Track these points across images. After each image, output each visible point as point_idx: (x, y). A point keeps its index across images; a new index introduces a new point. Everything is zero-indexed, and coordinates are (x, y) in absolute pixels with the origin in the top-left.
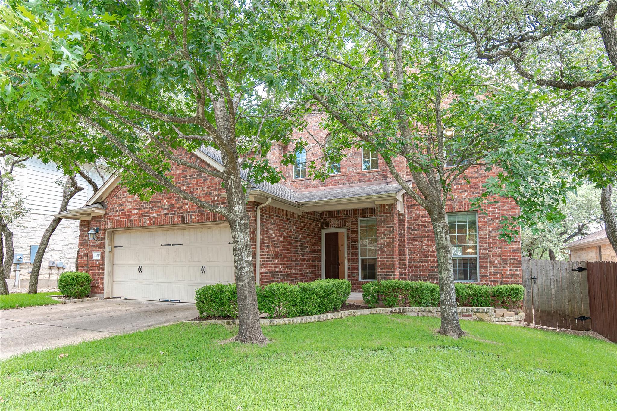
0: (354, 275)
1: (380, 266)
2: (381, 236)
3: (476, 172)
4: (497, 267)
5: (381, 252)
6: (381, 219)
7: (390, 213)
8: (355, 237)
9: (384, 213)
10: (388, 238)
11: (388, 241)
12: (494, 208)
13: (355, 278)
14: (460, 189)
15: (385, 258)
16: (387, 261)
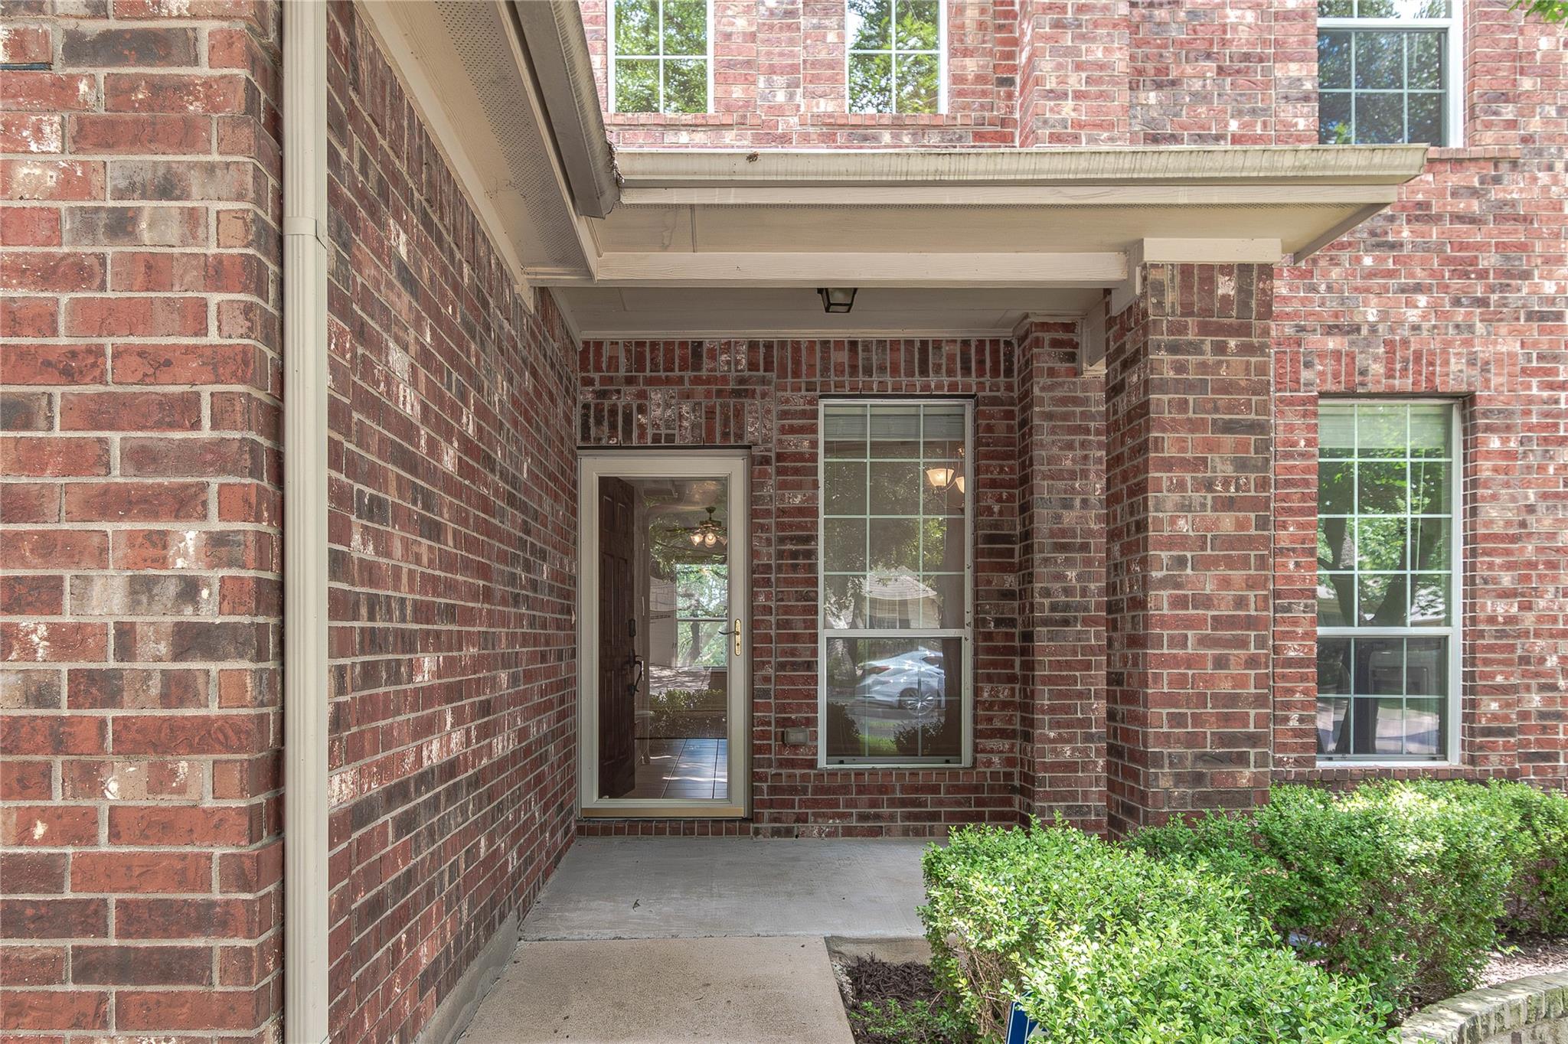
0: (795, 736)
1: (1169, 700)
2: (1181, 486)
3: (1474, 193)
4: (1554, 688)
5: (1179, 602)
6: (1180, 368)
7: (1243, 330)
8: (800, 511)
9: (1204, 329)
10: (1228, 504)
11: (1227, 523)
12: (1551, 386)
13: (802, 755)
14: (1391, 274)
15: (1203, 641)
16: (1221, 663)
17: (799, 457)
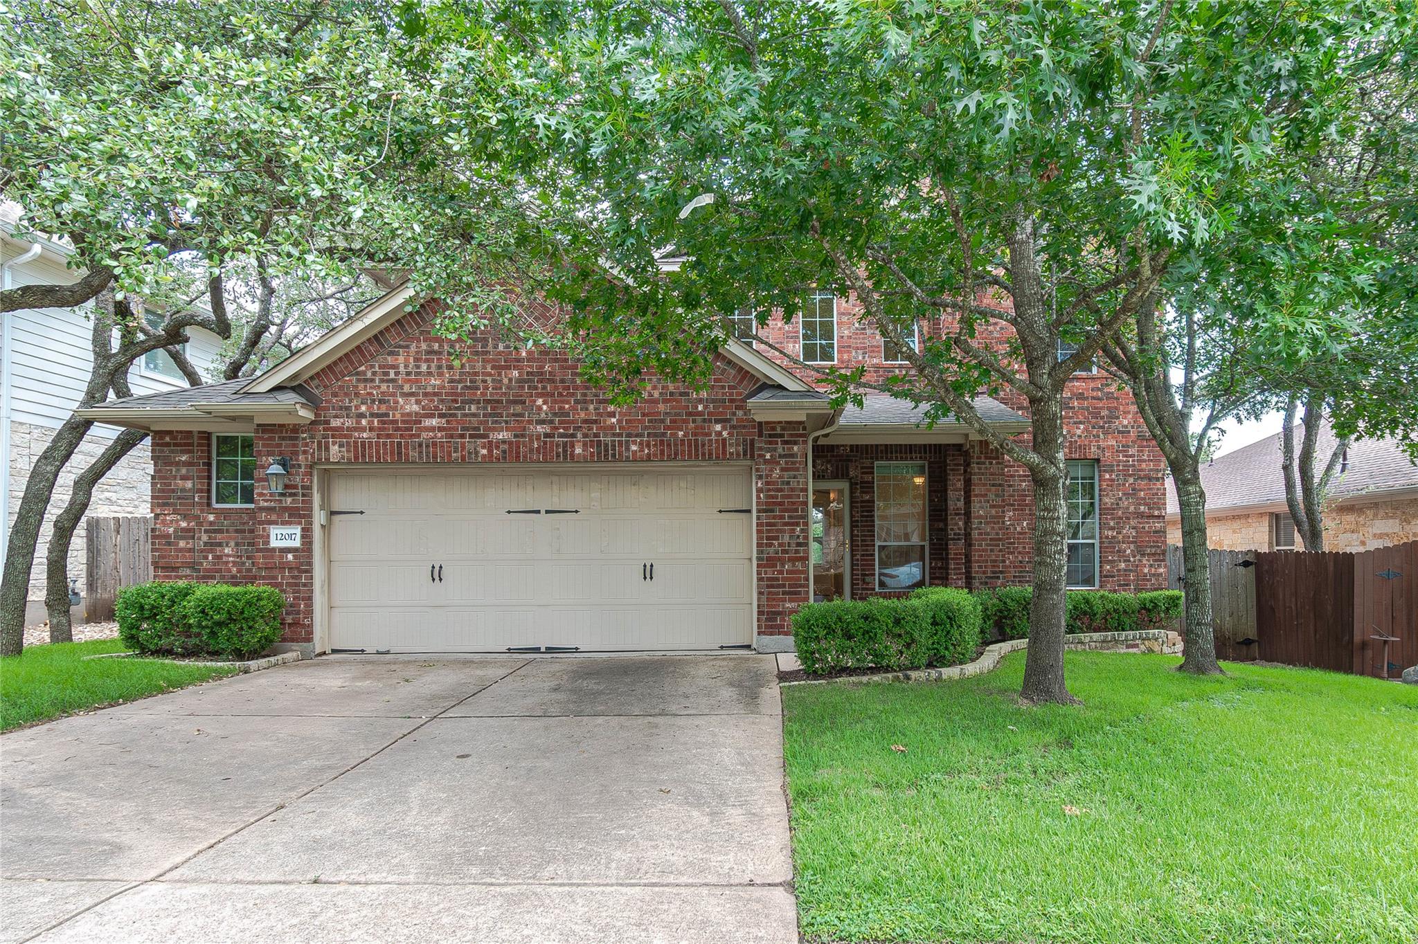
0: (868, 579)
1: (978, 561)
2: (981, 502)
3: (1098, 389)
4: (1129, 561)
5: (980, 534)
6: (980, 469)
7: (997, 458)
8: (868, 501)
9: (986, 458)
10: (993, 507)
11: (993, 511)
12: (1126, 456)
13: (870, 586)
14: (1071, 418)
15: (987, 545)
16: (992, 551)
17: (868, 482)
